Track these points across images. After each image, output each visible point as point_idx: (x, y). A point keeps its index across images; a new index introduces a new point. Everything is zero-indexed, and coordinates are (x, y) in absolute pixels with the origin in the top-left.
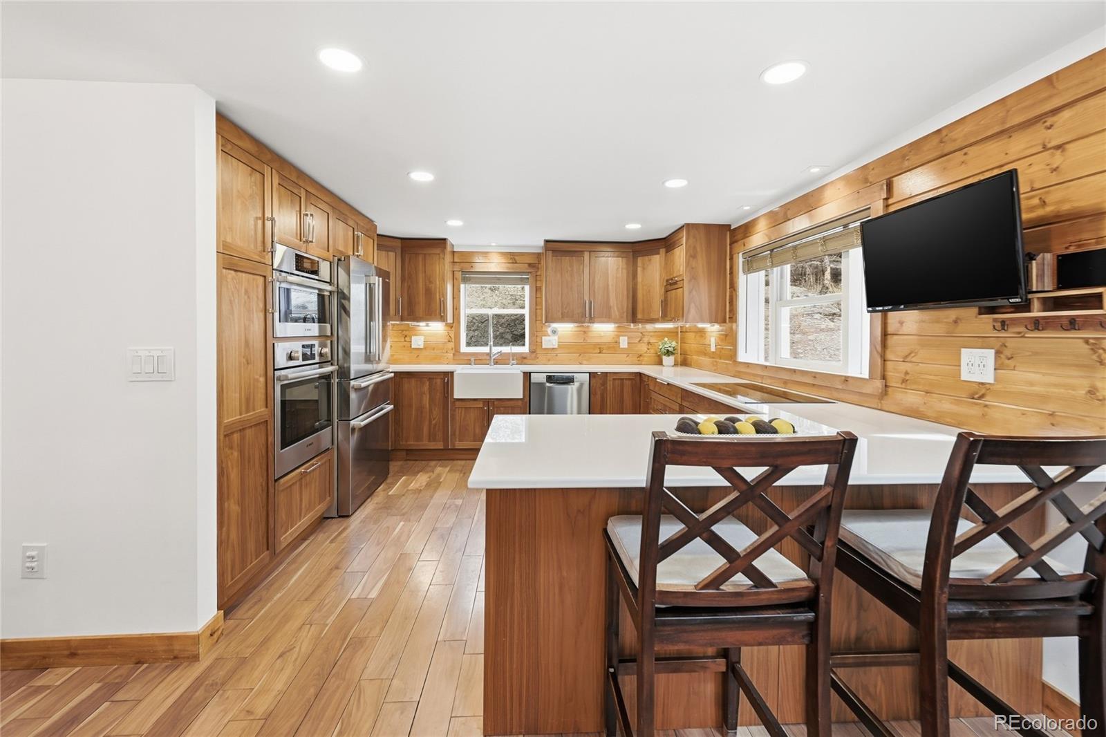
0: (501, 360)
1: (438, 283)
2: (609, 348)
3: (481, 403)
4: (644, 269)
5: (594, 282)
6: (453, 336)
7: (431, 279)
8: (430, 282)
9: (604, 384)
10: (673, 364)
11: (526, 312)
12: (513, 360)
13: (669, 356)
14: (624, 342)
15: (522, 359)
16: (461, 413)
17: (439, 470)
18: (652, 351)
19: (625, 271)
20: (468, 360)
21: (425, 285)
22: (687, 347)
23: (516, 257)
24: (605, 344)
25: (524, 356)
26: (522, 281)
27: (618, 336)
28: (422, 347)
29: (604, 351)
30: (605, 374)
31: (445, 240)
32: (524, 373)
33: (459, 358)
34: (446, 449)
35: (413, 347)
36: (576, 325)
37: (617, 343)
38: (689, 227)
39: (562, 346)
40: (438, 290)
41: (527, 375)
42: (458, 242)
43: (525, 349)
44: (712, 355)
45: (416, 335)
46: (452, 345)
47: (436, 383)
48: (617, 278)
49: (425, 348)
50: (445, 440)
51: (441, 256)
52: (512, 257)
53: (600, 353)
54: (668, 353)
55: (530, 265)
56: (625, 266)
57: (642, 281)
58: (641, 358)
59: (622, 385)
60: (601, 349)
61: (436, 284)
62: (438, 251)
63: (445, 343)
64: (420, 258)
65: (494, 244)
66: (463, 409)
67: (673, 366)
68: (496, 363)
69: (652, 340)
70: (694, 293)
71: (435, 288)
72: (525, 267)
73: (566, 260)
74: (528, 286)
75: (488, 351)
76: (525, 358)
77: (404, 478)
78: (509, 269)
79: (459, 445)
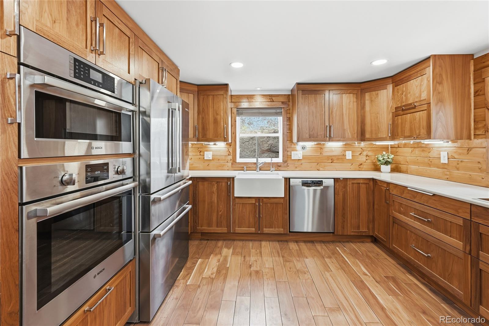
0: (265, 167)
1: (222, 114)
2: (338, 159)
3: (254, 200)
4: (371, 101)
5: (332, 112)
6: (231, 152)
7: (218, 112)
8: (217, 114)
9: (345, 187)
10: (390, 171)
11: (280, 135)
12: (273, 167)
13: (387, 165)
14: (349, 155)
15: (278, 167)
16: (240, 207)
17: (225, 251)
18: (369, 161)
19: (355, 104)
20: (242, 167)
21: (214, 117)
22: (400, 159)
23: (273, 98)
24: (335, 156)
25: (279, 164)
26: (277, 114)
27: (345, 151)
28: (211, 159)
29: (334, 162)
30: (346, 179)
31: (227, 85)
32: (284, 178)
33: (236, 166)
34: (229, 232)
35: (205, 159)
36: (316, 143)
37: (344, 155)
38: (437, 58)
39: (304, 157)
40: (222, 120)
41: (287, 180)
42: (235, 88)
43: (280, 160)
44: (444, 166)
45: (207, 151)
46: (230, 157)
47: (222, 185)
48: (349, 108)
49: (213, 160)
50: (228, 226)
51: (225, 96)
52: (271, 97)
53: (332, 162)
54: (387, 163)
55: (283, 103)
56: (355, 100)
57: (370, 110)
58: (362, 166)
59: (359, 188)
60: (332, 159)
61: (221, 116)
62: (222, 92)
63: (226, 156)
64: (211, 97)
65: (259, 89)
66: (241, 204)
67: (389, 173)
68: (260, 170)
69: (370, 154)
70: (441, 113)
71: (221, 119)
72: (279, 105)
73: (311, 97)
74: (281, 118)
75: (256, 162)
76: (280, 166)
77: (200, 260)
78: (269, 105)
79: (239, 230)
